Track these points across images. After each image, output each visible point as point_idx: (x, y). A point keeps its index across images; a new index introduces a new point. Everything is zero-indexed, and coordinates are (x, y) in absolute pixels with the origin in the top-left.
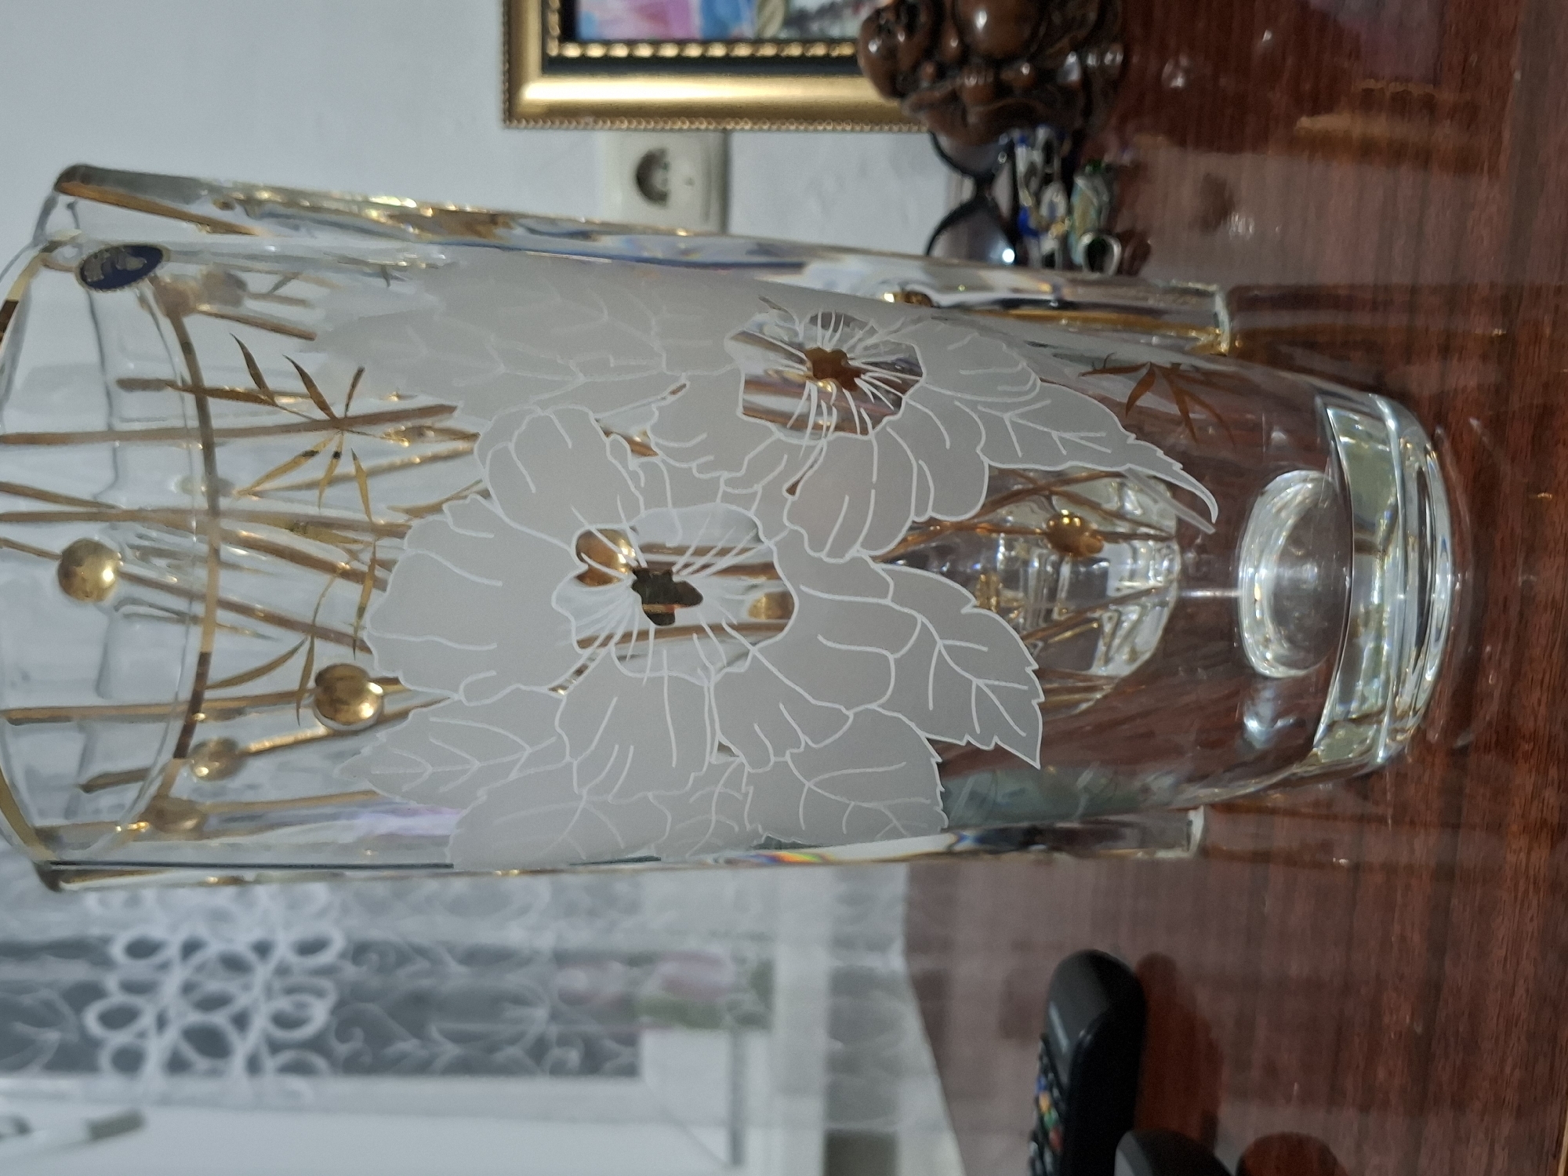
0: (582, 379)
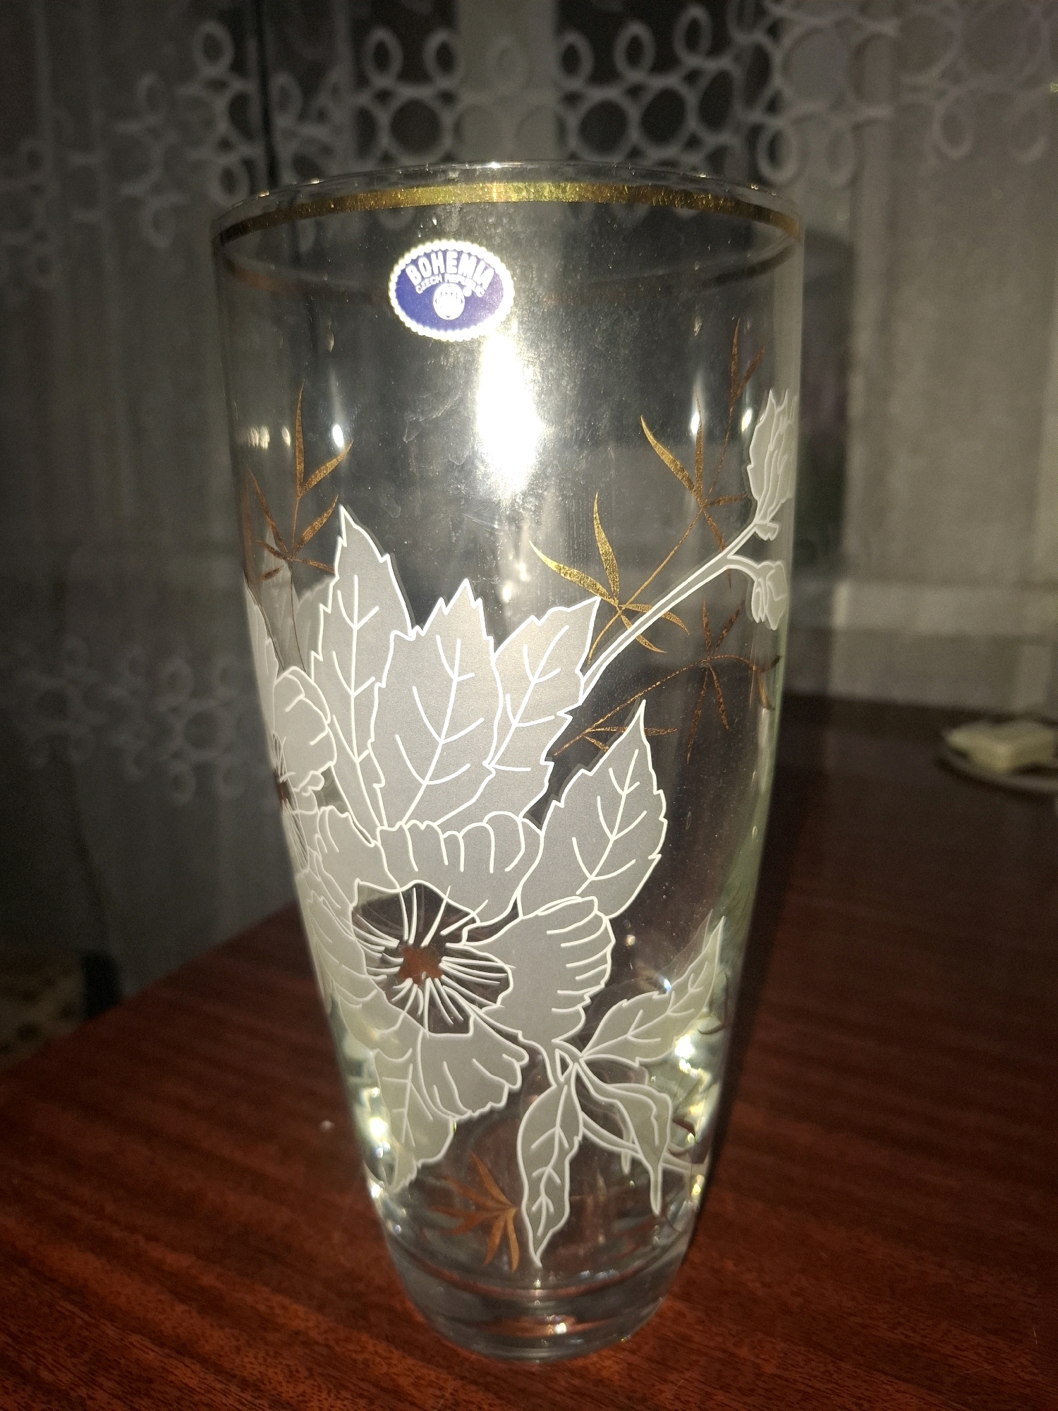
0: (357, 760)
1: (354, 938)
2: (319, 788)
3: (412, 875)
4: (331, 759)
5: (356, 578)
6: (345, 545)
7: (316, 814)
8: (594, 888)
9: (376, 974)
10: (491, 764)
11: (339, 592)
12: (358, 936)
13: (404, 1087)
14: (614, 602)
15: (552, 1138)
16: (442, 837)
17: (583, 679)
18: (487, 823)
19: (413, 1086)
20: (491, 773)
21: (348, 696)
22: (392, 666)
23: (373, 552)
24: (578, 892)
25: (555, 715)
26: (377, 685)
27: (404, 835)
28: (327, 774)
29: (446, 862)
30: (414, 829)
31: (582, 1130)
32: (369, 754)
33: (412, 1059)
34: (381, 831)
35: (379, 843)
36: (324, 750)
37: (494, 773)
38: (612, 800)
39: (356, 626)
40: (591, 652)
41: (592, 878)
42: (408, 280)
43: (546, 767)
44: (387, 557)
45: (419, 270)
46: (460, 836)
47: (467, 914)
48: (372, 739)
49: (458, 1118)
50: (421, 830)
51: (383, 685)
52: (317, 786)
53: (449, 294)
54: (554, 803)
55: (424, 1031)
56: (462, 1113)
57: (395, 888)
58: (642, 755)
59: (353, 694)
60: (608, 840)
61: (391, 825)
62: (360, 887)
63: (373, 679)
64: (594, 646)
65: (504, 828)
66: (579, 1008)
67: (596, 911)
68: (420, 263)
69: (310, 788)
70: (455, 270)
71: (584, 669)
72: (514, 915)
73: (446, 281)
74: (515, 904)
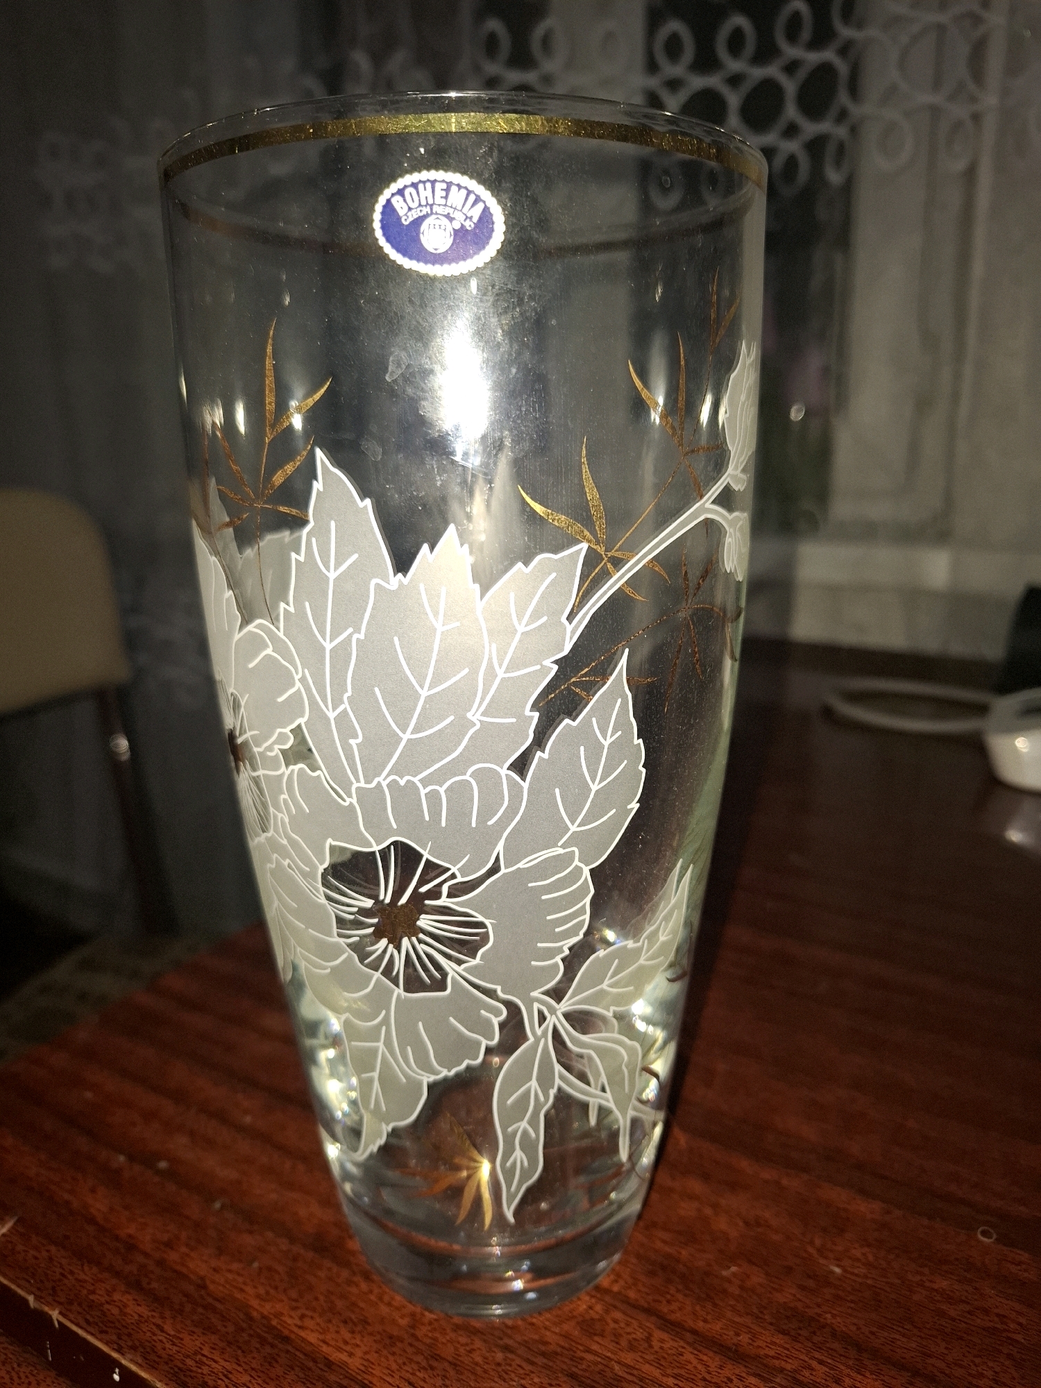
0: (332, 715)
1: (323, 901)
2: (287, 746)
3: (391, 832)
4: (303, 717)
5: (333, 524)
6: (321, 490)
7: (283, 774)
8: (576, 839)
9: (349, 937)
10: (475, 716)
11: (314, 540)
12: (329, 898)
13: (375, 1051)
14: (601, 550)
15: (528, 1092)
16: (423, 792)
17: (569, 628)
18: (470, 776)
19: (385, 1050)
20: (475, 725)
21: (324, 649)
22: (372, 616)
23: (352, 496)
24: (560, 844)
25: (542, 665)
26: (356, 636)
27: (383, 791)
28: (297, 731)
29: (427, 818)
30: (393, 785)
31: (558, 1082)
32: (346, 708)
33: (386, 1021)
34: (358, 789)
35: (354, 801)
36: (294, 705)
37: (478, 726)
38: (595, 750)
39: (332, 575)
40: (578, 600)
41: (573, 828)
42: (394, 210)
43: (532, 718)
44: (368, 502)
45: (405, 201)
46: (442, 790)
47: (448, 869)
48: (349, 693)
49: (432, 1078)
50: (401, 786)
51: (362, 636)
52: (284, 745)
53: (437, 227)
54: (539, 754)
55: (399, 991)
56: (435, 1073)
57: (371, 847)
58: (625, 703)
59: (328, 646)
60: (590, 790)
61: (366, 782)
62: (332, 848)
63: (350, 630)
64: (581, 594)
65: (488, 780)
66: (558, 959)
67: (576, 862)
68: (407, 192)
69: (277, 747)
70: (443, 201)
71: (570, 618)
72: (495, 870)
73: (434, 212)
74: (497, 859)
